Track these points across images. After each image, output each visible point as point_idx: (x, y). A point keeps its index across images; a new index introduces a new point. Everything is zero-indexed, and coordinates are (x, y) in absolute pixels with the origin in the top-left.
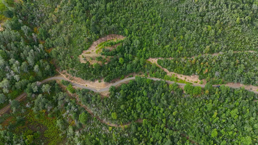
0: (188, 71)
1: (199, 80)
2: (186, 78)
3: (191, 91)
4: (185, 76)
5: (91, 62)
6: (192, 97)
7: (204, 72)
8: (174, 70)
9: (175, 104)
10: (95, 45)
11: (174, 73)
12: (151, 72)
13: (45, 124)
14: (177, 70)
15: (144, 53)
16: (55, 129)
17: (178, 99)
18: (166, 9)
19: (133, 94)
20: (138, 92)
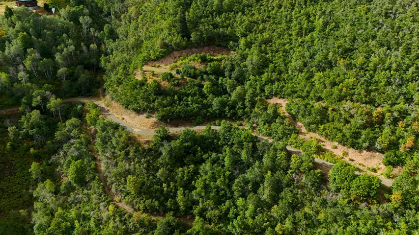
0: (356, 135)
1: (382, 166)
2: (346, 154)
3: (346, 183)
4: (345, 149)
5: (150, 78)
6: (347, 200)
7: (402, 146)
8: (317, 127)
9: (295, 206)
10: (175, 58)
11: (318, 137)
12: (262, 123)
13: (17, 165)
14: (324, 129)
15: (263, 83)
16: (26, 180)
17: (304, 195)
18: (342, 10)
19: (202, 155)
20: (214, 155)
